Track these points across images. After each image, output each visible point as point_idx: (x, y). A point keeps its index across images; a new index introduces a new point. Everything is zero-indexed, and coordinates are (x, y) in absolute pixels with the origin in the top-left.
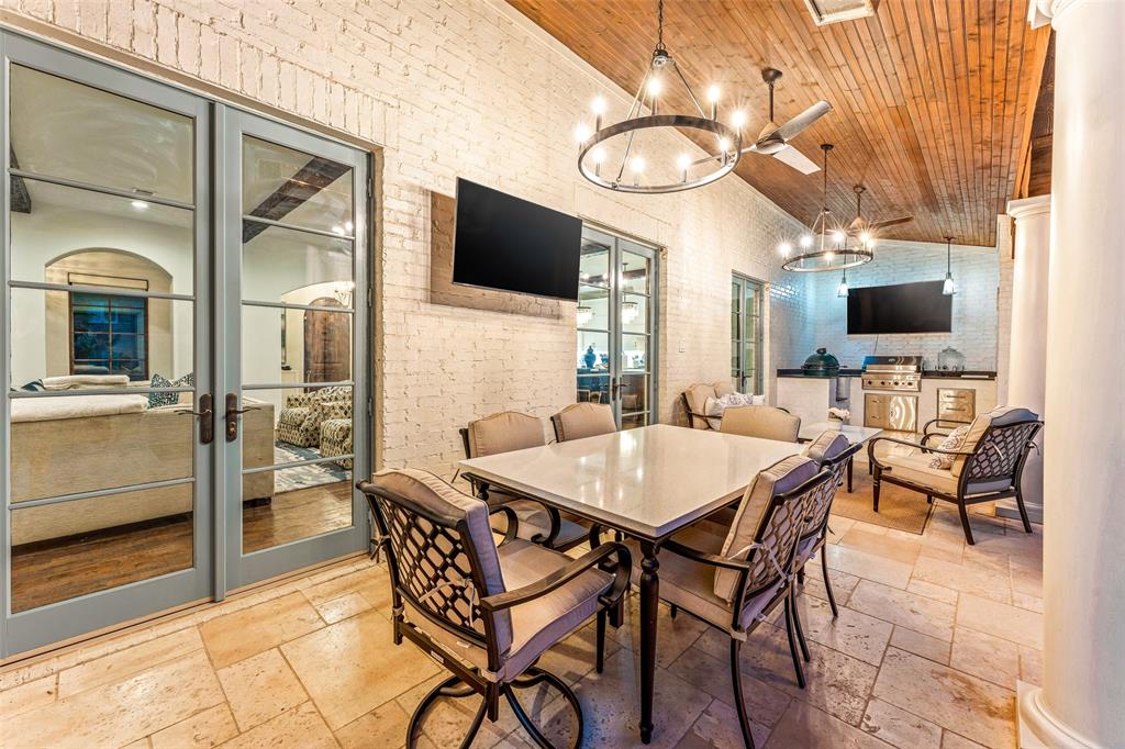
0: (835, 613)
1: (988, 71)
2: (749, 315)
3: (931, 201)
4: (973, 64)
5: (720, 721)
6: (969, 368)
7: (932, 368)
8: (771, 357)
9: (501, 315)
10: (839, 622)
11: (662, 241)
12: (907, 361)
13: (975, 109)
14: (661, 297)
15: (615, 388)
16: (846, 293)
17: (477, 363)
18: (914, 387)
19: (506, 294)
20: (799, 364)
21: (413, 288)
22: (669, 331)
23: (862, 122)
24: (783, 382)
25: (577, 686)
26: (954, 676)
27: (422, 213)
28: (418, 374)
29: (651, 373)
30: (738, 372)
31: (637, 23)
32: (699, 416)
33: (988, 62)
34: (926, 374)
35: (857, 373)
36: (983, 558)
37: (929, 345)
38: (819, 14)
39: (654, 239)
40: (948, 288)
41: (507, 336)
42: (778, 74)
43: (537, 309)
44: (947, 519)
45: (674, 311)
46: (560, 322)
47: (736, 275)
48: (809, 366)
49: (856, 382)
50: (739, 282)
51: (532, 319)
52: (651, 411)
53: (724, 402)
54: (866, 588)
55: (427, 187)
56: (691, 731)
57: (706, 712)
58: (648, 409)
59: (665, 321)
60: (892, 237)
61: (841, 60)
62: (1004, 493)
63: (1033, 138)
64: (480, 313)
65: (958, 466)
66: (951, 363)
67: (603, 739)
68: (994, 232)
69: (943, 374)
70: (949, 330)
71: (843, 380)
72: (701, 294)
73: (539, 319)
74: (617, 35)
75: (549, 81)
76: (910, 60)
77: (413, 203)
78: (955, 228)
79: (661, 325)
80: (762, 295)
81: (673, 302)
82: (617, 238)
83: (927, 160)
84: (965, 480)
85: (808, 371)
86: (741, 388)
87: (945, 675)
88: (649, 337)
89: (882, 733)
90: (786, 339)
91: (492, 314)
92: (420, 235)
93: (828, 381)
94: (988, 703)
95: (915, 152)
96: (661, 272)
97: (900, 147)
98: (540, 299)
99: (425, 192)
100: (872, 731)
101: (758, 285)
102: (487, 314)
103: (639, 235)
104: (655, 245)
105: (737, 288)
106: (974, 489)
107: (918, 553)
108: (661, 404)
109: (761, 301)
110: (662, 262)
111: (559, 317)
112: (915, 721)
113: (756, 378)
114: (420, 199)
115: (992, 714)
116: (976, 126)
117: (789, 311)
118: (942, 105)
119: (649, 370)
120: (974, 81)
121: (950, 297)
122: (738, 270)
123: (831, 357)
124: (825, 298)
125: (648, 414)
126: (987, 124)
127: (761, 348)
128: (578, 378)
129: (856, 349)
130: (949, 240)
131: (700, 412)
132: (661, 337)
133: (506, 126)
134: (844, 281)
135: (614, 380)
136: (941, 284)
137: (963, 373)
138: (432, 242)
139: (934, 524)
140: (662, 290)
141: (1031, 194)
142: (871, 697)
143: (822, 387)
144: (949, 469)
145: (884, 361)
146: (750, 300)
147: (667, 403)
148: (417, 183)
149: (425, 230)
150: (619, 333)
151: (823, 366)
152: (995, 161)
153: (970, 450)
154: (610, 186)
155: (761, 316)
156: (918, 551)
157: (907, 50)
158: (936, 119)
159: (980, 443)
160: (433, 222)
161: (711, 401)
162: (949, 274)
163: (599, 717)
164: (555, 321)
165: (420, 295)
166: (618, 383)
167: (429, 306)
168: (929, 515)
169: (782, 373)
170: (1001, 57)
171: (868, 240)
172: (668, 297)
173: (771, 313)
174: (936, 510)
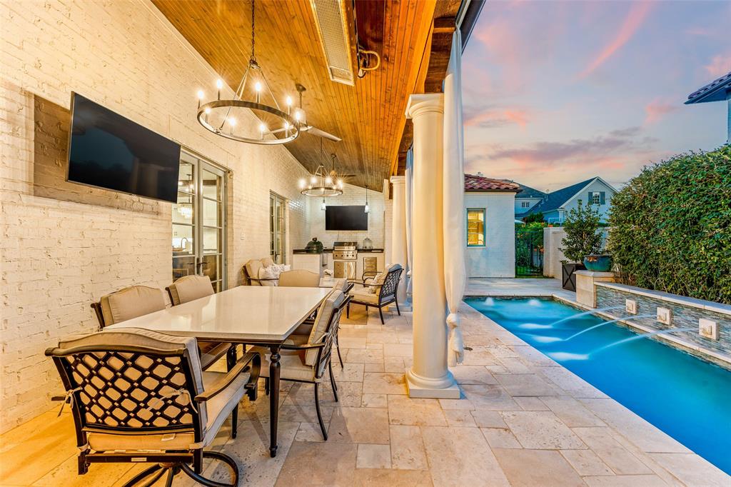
0: (342, 367)
1: (386, 120)
2: (278, 218)
3: (362, 169)
4: (382, 116)
5: (306, 430)
6: (374, 247)
7: (361, 248)
8: (290, 243)
9: (108, 210)
10: (344, 370)
11: (229, 167)
12: (349, 244)
13: (381, 134)
14: (229, 203)
15: (199, 265)
16: (324, 208)
17: (84, 249)
18: (355, 258)
19: (113, 193)
20: (304, 246)
21: (13, 181)
22: (235, 226)
23: (339, 125)
24: (295, 256)
25: (223, 450)
26: (387, 375)
27: (23, 112)
28: (19, 260)
29: (223, 254)
30: (273, 252)
31: (224, 27)
32: (255, 280)
33: (386, 117)
34: (359, 251)
35: (331, 251)
36: (388, 329)
37: (359, 236)
38: (333, 75)
39: (225, 165)
40: (367, 209)
41: (113, 227)
42: (304, 89)
43: (140, 206)
44: (375, 315)
45: (238, 213)
46: (159, 217)
47: (272, 193)
48: (309, 248)
49: (330, 255)
50: (273, 197)
51: (135, 214)
52: (223, 280)
53: (269, 269)
54: (352, 352)
55: (28, 89)
56: (294, 441)
57: (299, 430)
58: (221, 277)
59: (232, 219)
60: (351, 183)
61: (334, 95)
62: (392, 301)
63: (399, 152)
64: (87, 207)
65: (378, 291)
66: (368, 245)
67: (249, 467)
68: (382, 186)
69: (365, 250)
70: (366, 229)
71: (325, 254)
72: (253, 204)
73: (141, 215)
74: (208, 27)
75: (149, 34)
76: (361, 105)
77: (13, 101)
78: (369, 182)
79: (229, 221)
80: (284, 206)
81: (237, 207)
82: (199, 160)
83: (362, 150)
84: (381, 296)
85: (308, 250)
86: (275, 259)
87: (384, 376)
88: (220, 230)
89: (369, 405)
90: (297, 233)
91: (100, 209)
92: (21, 131)
93: (319, 255)
94: (398, 380)
95: (358, 145)
96: (229, 185)
97: (353, 141)
98: (143, 199)
99: (28, 94)
100: (366, 406)
101: (283, 200)
102: (94, 208)
103: (215, 160)
104: (225, 168)
105: (272, 200)
106: (385, 300)
107: (367, 333)
108: (229, 274)
109: (284, 209)
110: (229, 180)
111: (158, 213)
112: (378, 396)
113: (282, 256)
114: (21, 99)
115: (399, 383)
116: (381, 140)
117: (298, 215)
118: (370, 129)
119: (220, 251)
120: (382, 123)
121: (367, 213)
122: (273, 190)
123: (319, 243)
124: (316, 210)
125: (221, 282)
126: (384, 140)
127: (285, 237)
128: (173, 259)
129: (330, 238)
130: (366, 187)
131: (256, 277)
132: (229, 230)
133: (111, 57)
134: (324, 201)
135: (198, 260)
136: (364, 207)
137: (372, 250)
138: (35, 141)
139: (370, 319)
140: (229, 199)
141: (398, 175)
142: (363, 394)
143: (316, 259)
144: (375, 293)
145: (341, 244)
146: (278, 208)
147: (234, 273)
148: (18, 83)
149: (27, 128)
150: (201, 227)
151: (315, 247)
152: (385, 157)
153: (382, 283)
154: (215, 131)
155: (284, 218)
156: (366, 332)
157: (360, 101)
158: (367, 134)
159: (386, 280)
160: (37, 123)
161: (262, 270)
162: (367, 203)
163: (242, 459)
164: (155, 216)
165: (22, 187)
166: (201, 262)
167: (32, 198)
168: (367, 316)
169: (296, 252)
170: (391, 116)
171: (341, 183)
172: (234, 204)
173: (290, 217)
174: (370, 313)
